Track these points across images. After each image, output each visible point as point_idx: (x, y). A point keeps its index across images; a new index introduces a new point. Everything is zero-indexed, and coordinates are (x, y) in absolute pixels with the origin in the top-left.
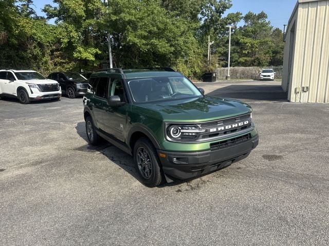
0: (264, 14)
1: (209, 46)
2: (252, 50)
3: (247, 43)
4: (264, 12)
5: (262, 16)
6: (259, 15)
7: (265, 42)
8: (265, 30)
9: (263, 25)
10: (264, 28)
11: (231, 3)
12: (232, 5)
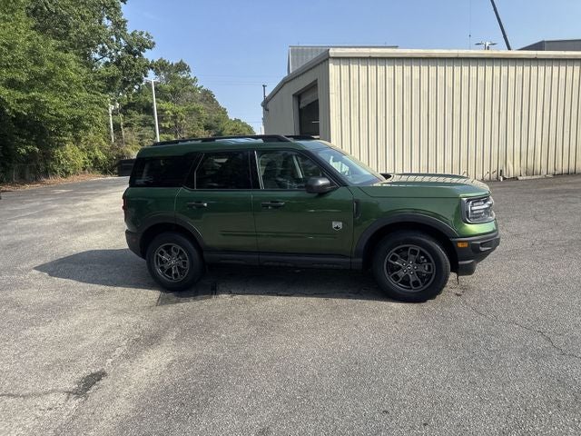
0: (185, 65)
1: (110, 112)
2: (175, 122)
3: (166, 110)
4: (184, 61)
5: (182, 67)
6: (177, 65)
7: (194, 110)
8: (192, 91)
9: (187, 82)
10: (190, 87)
11: (152, 40)
12: (154, 43)
